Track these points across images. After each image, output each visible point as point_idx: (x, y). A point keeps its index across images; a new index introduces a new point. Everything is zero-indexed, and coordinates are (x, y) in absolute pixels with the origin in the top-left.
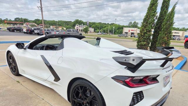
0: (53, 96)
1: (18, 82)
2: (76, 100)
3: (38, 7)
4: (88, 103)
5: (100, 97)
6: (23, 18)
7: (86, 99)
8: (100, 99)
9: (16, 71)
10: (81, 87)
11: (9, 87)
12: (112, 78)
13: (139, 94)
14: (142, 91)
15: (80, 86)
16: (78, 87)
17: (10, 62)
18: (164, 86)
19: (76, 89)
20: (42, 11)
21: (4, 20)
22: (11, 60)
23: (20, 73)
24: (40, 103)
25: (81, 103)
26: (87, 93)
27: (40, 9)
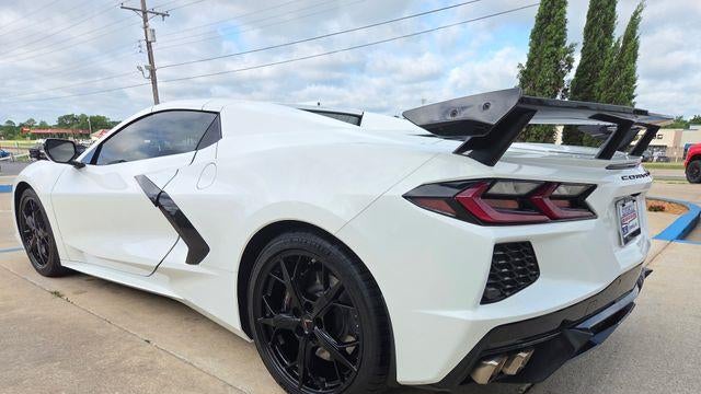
0: (189, 330)
1: (57, 294)
2: (271, 322)
3: (140, 69)
4: (317, 321)
5: (362, 285)
6: (88, 115)
7: (309, 307)
8: (366, 293)
9: (50, 259)
10: (290, 262)
11: (22, 311)
12: (405, 197)
13: (519, 255)
14: (529, 243)
15: (286, 260)
16: (279, 264)
17: (27, 227)
18: (621, 244)
19: (269, 277)
20: (154, 82)
21: (22, 125)
22: (30, 220)
23: (63, 265)
24: (134, 354)
25: (290, 328)
26: (314, 288)
27: (147, 73)
